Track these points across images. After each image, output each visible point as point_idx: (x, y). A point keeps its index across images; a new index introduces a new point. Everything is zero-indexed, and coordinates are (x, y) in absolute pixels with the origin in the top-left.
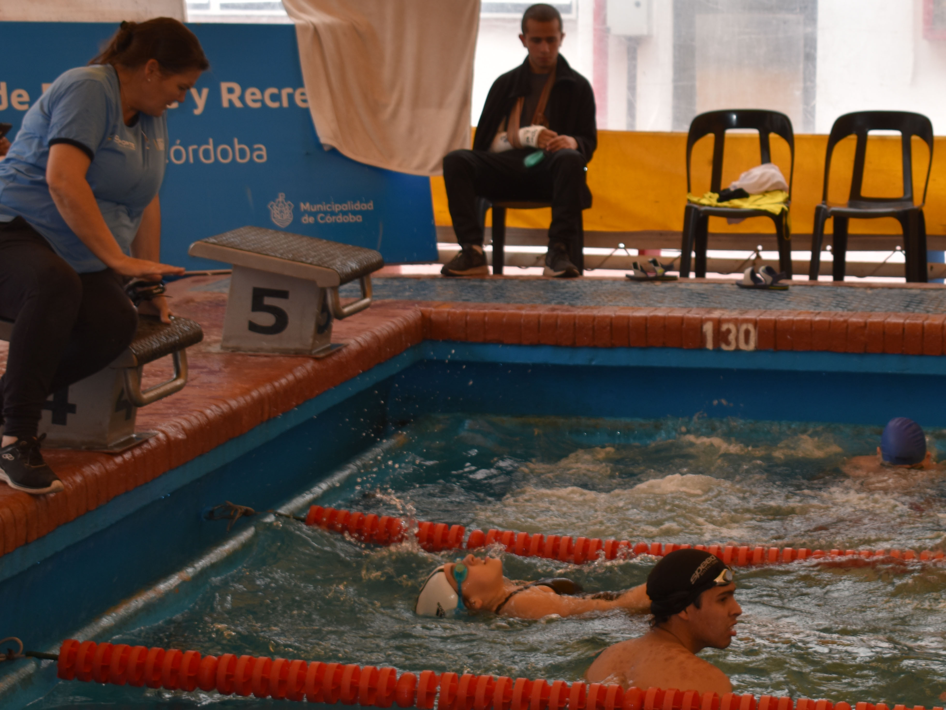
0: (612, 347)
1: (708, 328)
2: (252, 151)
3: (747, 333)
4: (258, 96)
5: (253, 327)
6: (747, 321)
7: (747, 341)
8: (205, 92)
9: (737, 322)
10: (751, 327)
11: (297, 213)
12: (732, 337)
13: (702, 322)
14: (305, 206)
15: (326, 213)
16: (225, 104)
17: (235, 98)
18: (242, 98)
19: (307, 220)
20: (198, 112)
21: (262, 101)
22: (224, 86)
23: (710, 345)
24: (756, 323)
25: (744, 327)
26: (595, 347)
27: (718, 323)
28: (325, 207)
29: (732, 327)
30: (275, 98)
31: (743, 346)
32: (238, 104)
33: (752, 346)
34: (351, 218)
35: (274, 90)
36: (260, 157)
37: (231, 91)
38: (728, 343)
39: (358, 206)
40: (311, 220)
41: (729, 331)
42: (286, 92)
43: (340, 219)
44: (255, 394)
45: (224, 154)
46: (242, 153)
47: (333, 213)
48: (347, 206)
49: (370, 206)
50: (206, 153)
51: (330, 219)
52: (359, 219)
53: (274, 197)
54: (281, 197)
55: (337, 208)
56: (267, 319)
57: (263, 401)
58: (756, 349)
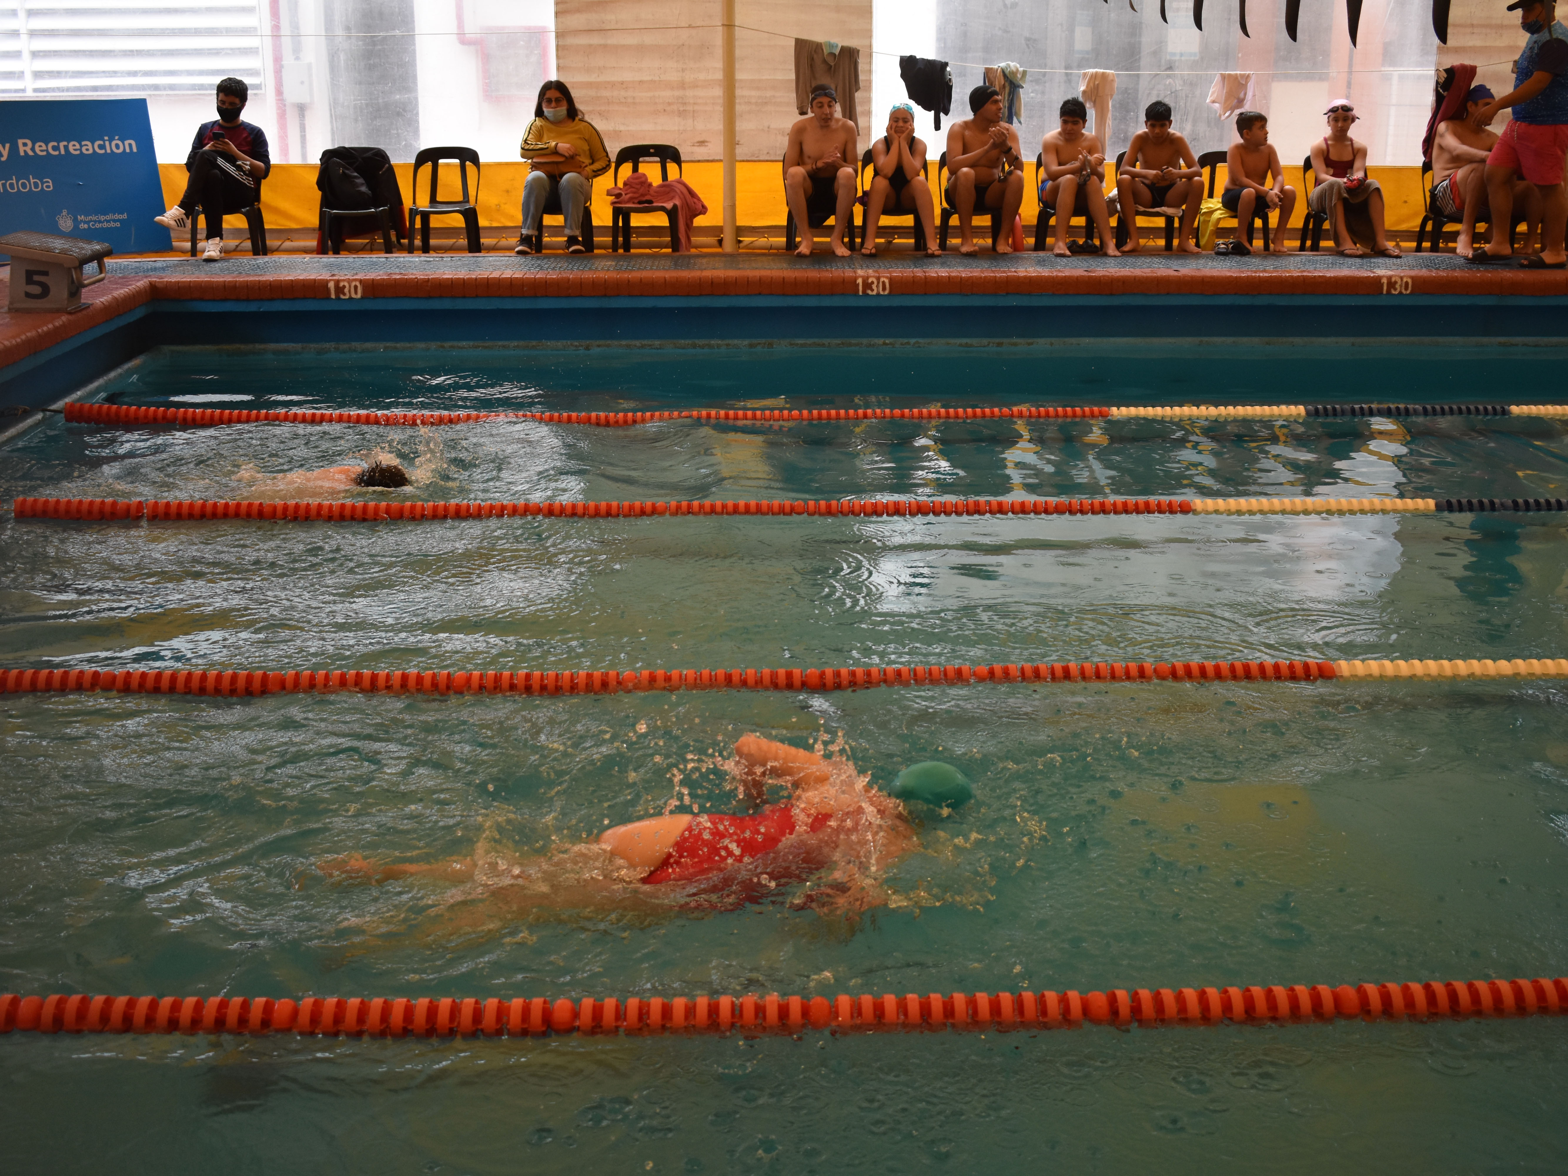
0: (272, 299)
1: (331, 285)
2: (42, 184)
3: (356, 287)
4: (44, 148)
5: (28, 295)
6: (356, 280)
7: (356, 293)
8: (7, 146)
9: (349, 281)
10: (358, 284)
11: (76, 223)
12: (346, 290)
13: (327, 281)
14: (81, 218)
15: (95, 221)
16: (22, 153)
17: (28, 149)
18: (33, 149)
19: (83, 225)
20: (3, 159)
21: (47, 151)
22: (20, 142)
23: (333, 296)
24: (361, 281)
25: (354, 284)
26: (262, 300)
27: (337, 282)
28: (95, 218)
29: (346, 284)
30: (55, 148)
31: (354, 296)
32: (31, 153)
33: (359, 296)
34: (112, 225)
35: (55, 143)
36: (48, 187)
37: (25, 145)
38: (344, 294)
39: (117, 216)
40: (86, 226)
41: (344, 287)
42: (62, 144)
43: (105, 225)
44: (23, 337)
45: (24, 186)
46: (36, 185)
47: (100, 222)
48: (108, 217)
49: (125, 216)
50: (12, 185)
51: (98, 226)
52: (118, 224)
53: (60, 212)
54: (65, 212)
55: (102, 218)
56: (36, 290)
57: (28, 341)
58: (362, 298)
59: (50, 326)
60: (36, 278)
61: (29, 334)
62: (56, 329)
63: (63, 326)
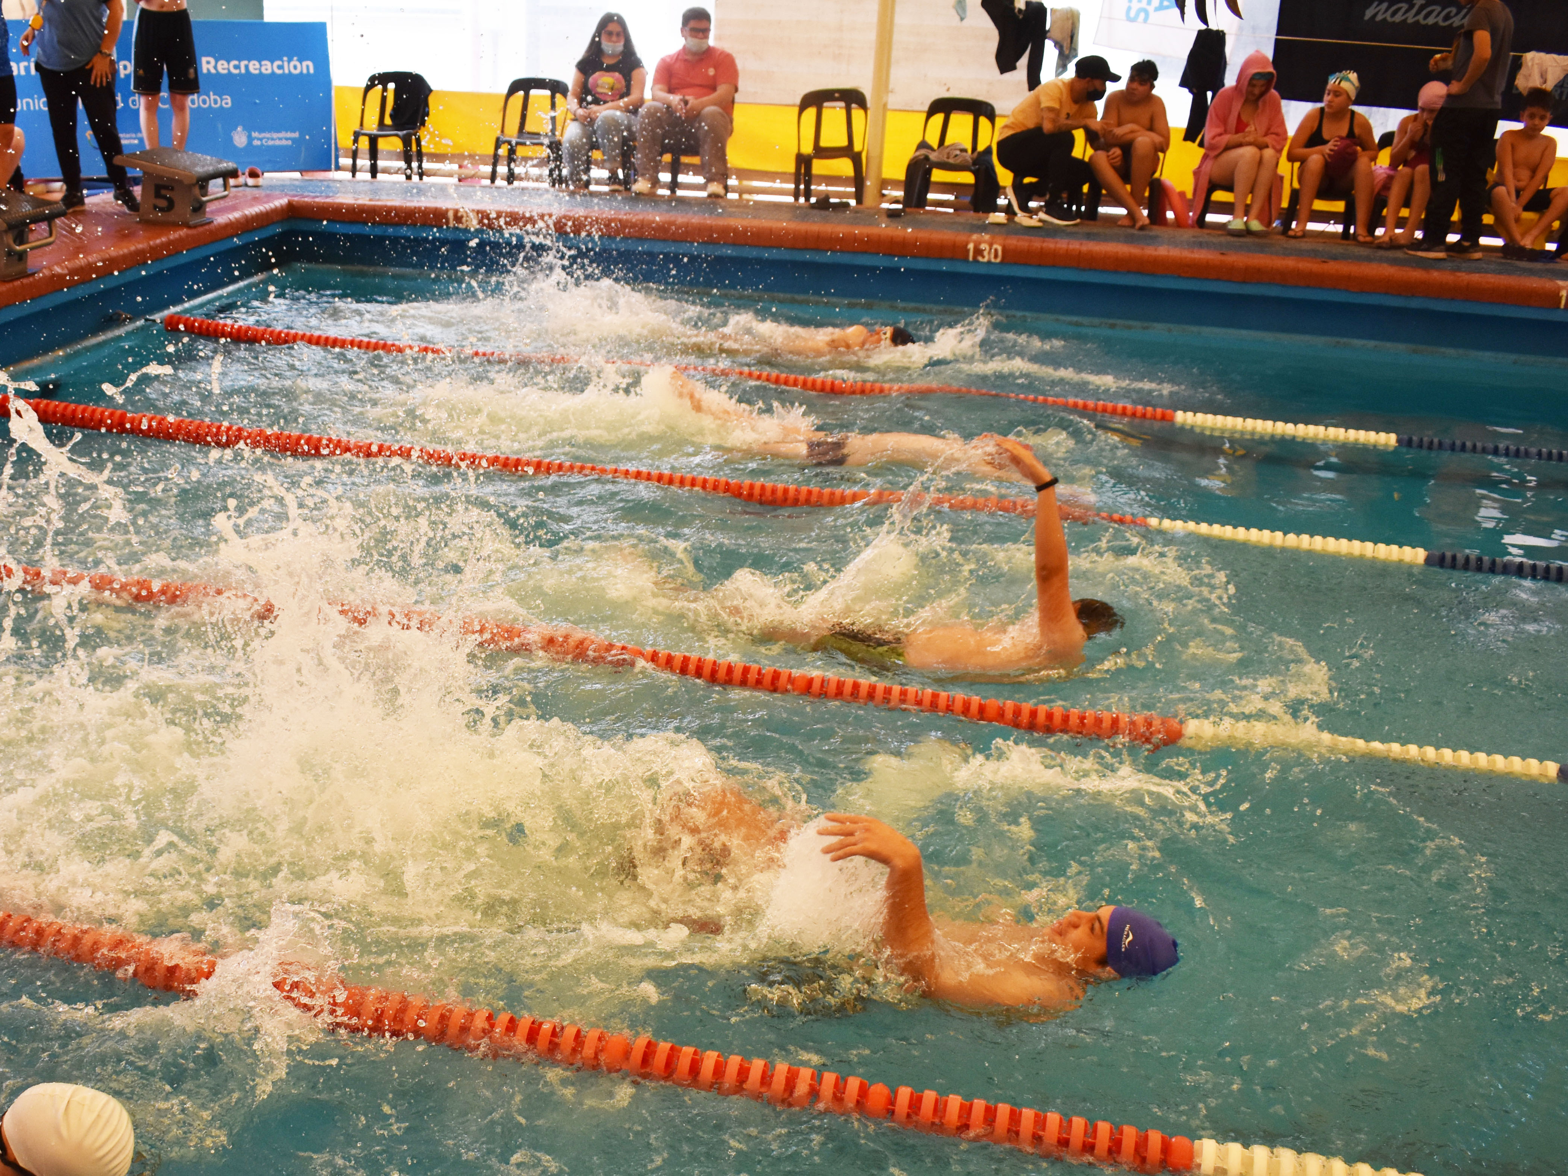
1: (451, 214)
2: (222, 100)
4: (226, 66)
11: (250, 139)
13: (447, 210)
14: (255, 134)
15: (269, 139)
17: (211, 67)
18: (215, 67)
19: (256, 143)
21: (229, 69)
23: (451, 225)
27: (457, 211)
28: (268, 135)
29: (463, 213)
30: (237, 67)
32: (213, 71)
34: (283, 142)
35: (236, 62)
36: (227, 103)
37: (208, 63)
39: (290, 135)
40: (259, 143)
41: (462, 216)
42: (243, 63)
43: (278, 143)
45: (204, 102)
46: (216, 102)
47: (273, 139)
48: (282, 135)
49: (296, 135)
51: (271, 143)
53: (236, 128)
54: (239, 129)
55: (275, 135)
60: (163, 192)
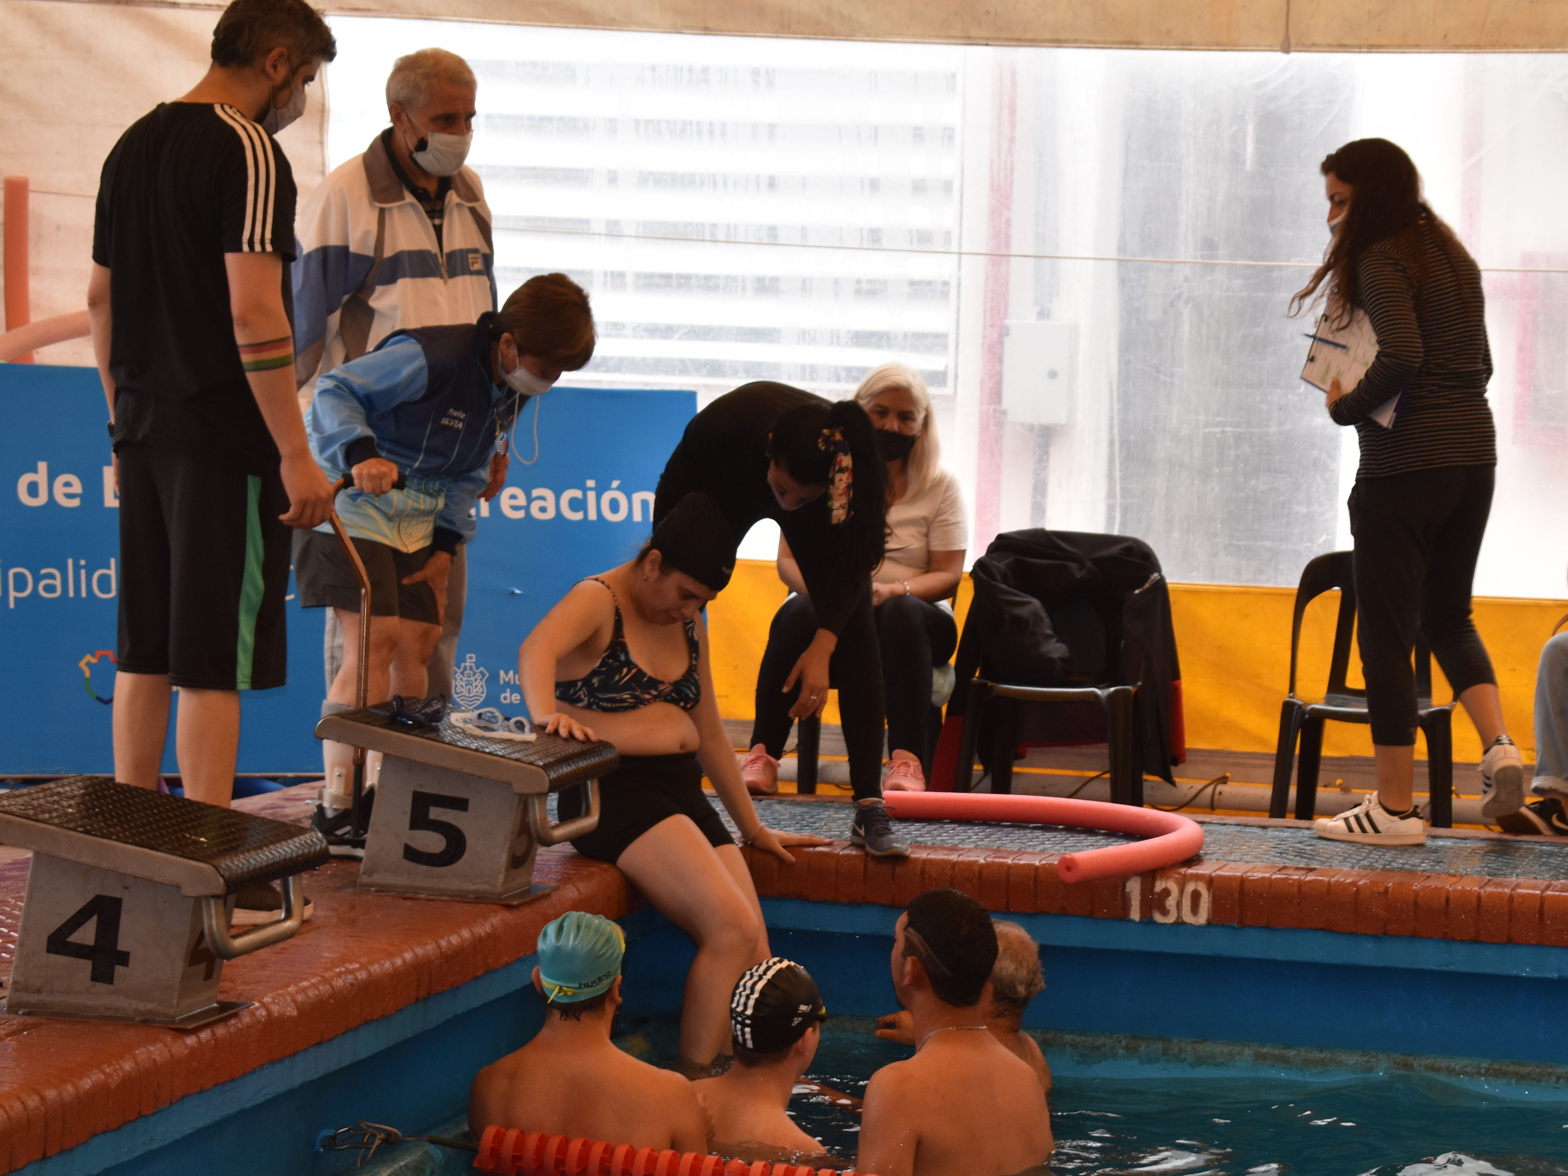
1: (1134, 885)
5: (412, 854)
6: (1198, 877)
7: (1195, 909)
9: (1180, 879)
10: (1202, 888)
11: (494, 687)
12: (1171, 902)
13: (1124, 876)
14: (506, 676)
19: (509, 698)
23: (1135, 915)
24: (1210, 882)
25: (1190, 887)
27: (1151, 879)
29: (1172, 886)
31: (1188, 918)
33: (1202, 918)
38: (1165, 912)
41: (1166, 893)
53: (459, 660)
54: (470, 660)
56: (433, 842)
57: (420, 967)
58: (1209, 923)
59: (466, 934)
60: (436, 813)
61: (420, 951)
62: (478, 943)
63: (492, 937)
